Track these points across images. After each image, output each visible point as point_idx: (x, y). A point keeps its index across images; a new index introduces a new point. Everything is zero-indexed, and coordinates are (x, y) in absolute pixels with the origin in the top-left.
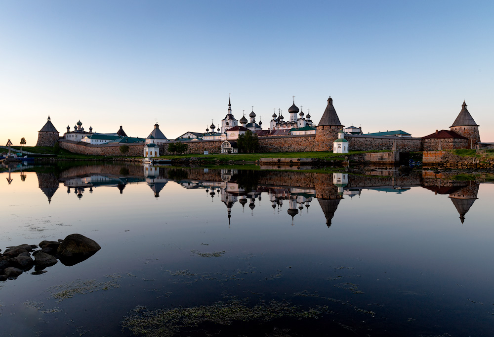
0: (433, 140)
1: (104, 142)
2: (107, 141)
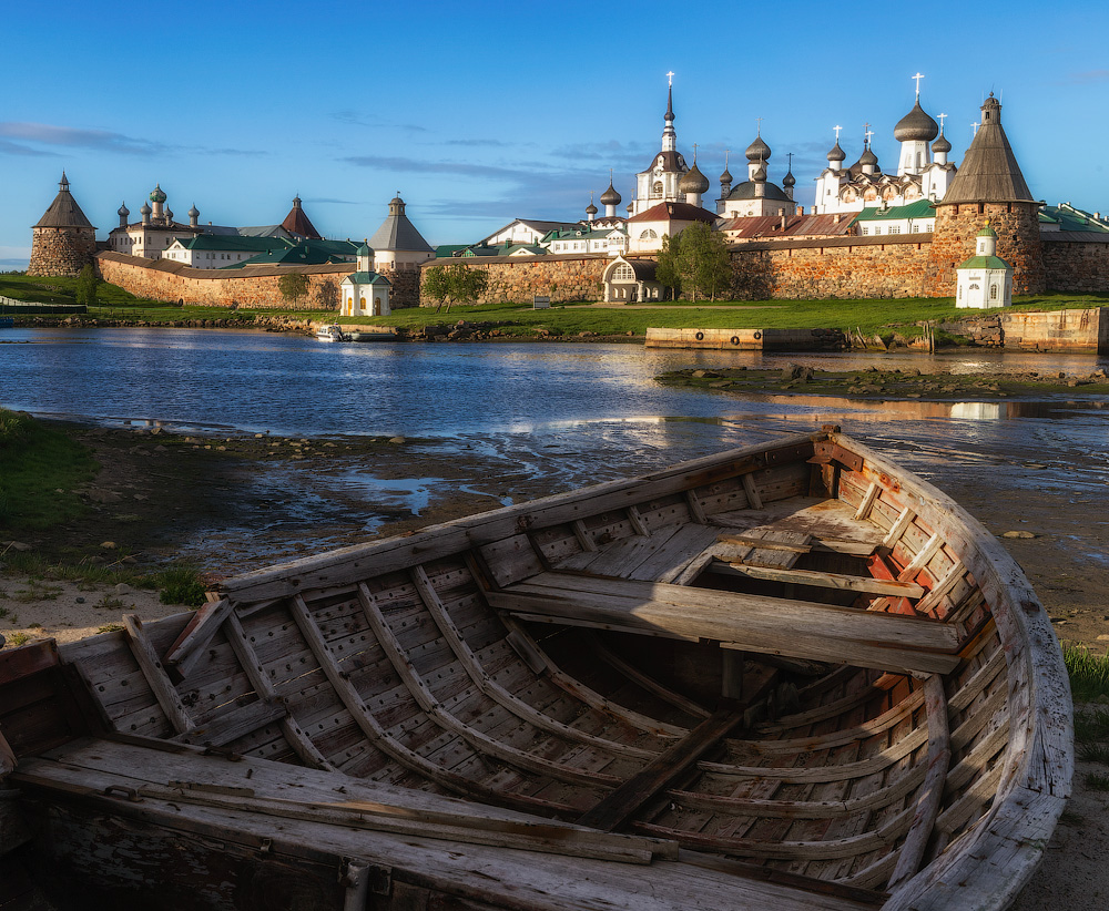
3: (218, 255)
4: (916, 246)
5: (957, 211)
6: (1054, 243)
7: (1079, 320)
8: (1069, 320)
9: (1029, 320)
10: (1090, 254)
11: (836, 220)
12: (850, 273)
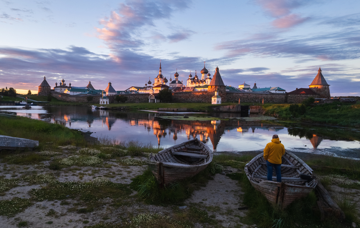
0: (293, 95)
1: (78, 93)
2: (80, 93)
3: (75, 92)
4: (205, 93)
5: (211, 87)
6: (228, 93)
7: (232, 107)
8: (230, 107)
9: (224, 107)
10: (234, 95)
11: (191, 88)
12: (193, 98)
